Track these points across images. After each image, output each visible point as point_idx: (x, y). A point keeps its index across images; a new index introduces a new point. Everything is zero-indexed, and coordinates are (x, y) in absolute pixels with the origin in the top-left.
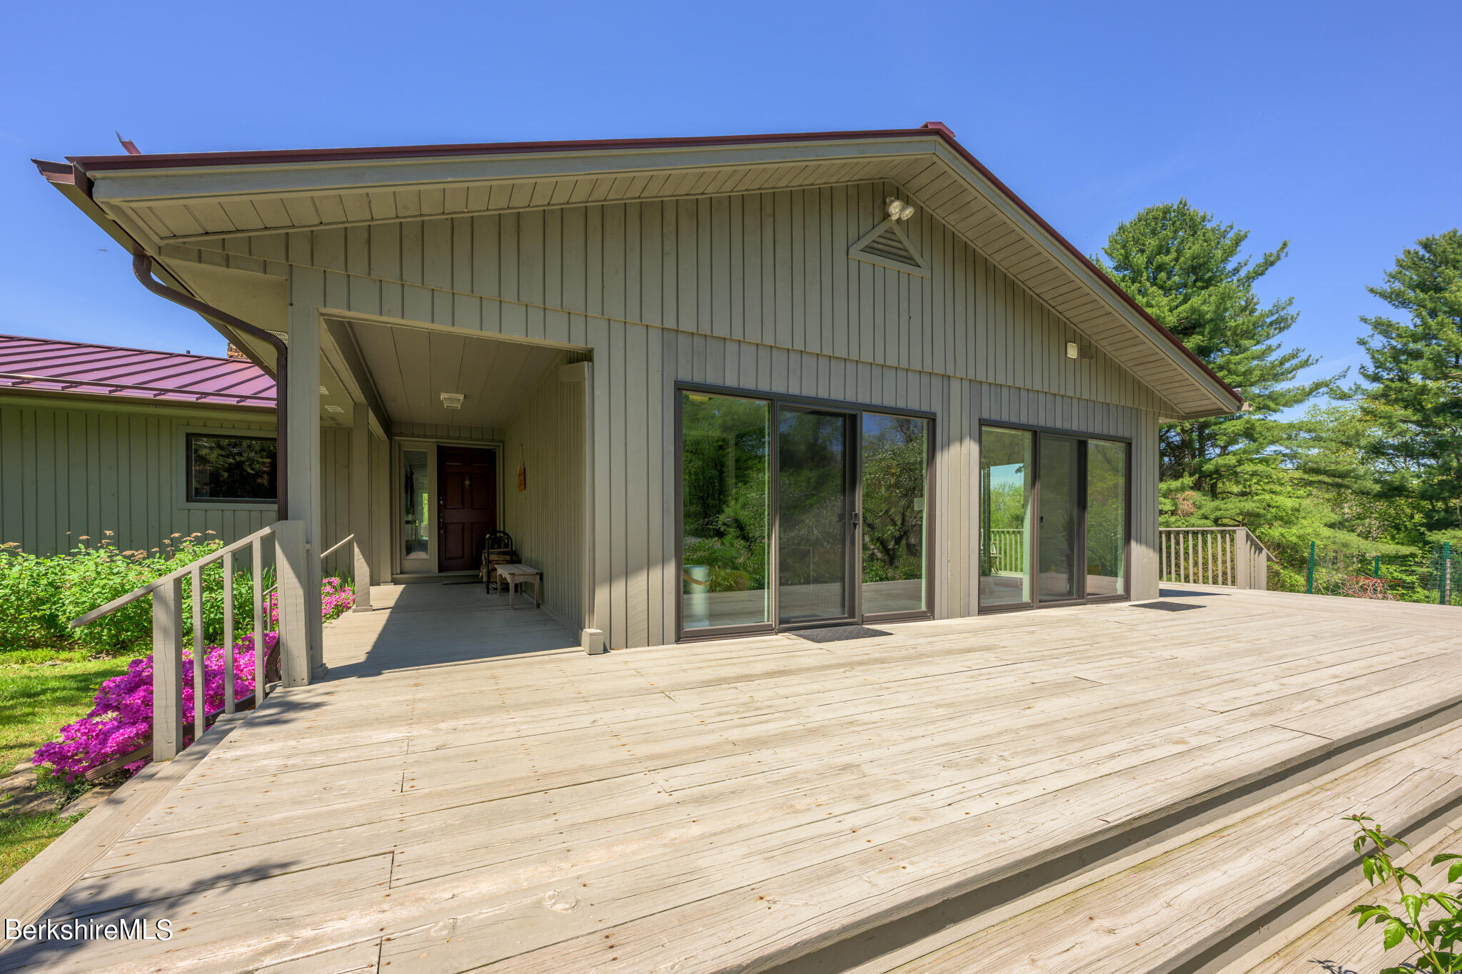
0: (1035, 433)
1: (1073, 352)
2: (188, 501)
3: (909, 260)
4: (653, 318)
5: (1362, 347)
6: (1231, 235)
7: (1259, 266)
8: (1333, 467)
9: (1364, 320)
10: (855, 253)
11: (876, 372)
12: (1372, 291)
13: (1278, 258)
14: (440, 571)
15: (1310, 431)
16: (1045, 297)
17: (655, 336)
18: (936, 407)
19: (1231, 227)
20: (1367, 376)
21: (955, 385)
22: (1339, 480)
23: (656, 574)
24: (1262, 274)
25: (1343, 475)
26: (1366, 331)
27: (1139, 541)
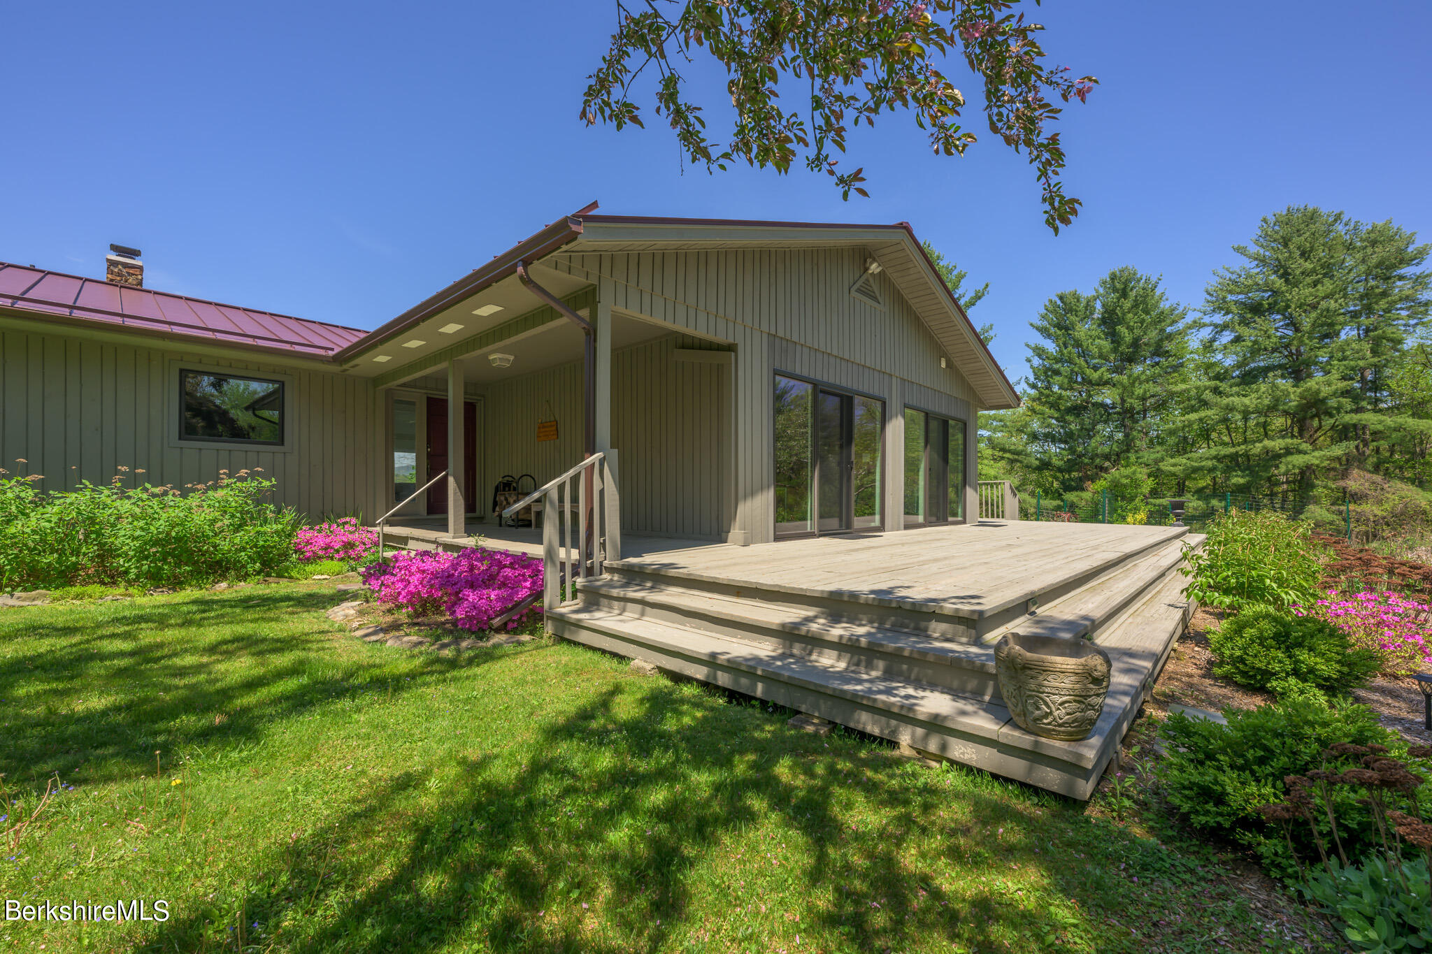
0: (927, 414)
1: (943, 365)
2: (180, 439)
3: (875, 299)
4: (765, 328)
5: (1028, 364)
6: (955, 273)
7: (972, 298)
8: (1013, 447)
9: (1028, 346)
10: (853, 293)
11: (861, 368)
12: (1031, 325)
13: (983, 294)
14: (428, 513)
15: (1001, 421)
16: (933, 328)
17: (764, 336)
18: (886, 396)
19: (955, 267)
20: (1028, 384)
21: (894, 379)
22: (1016, 457)
23: (765, 494)
24: (974, 305)
25: (1018, 453)
26: (1030, 353)
27: (970, 486)
